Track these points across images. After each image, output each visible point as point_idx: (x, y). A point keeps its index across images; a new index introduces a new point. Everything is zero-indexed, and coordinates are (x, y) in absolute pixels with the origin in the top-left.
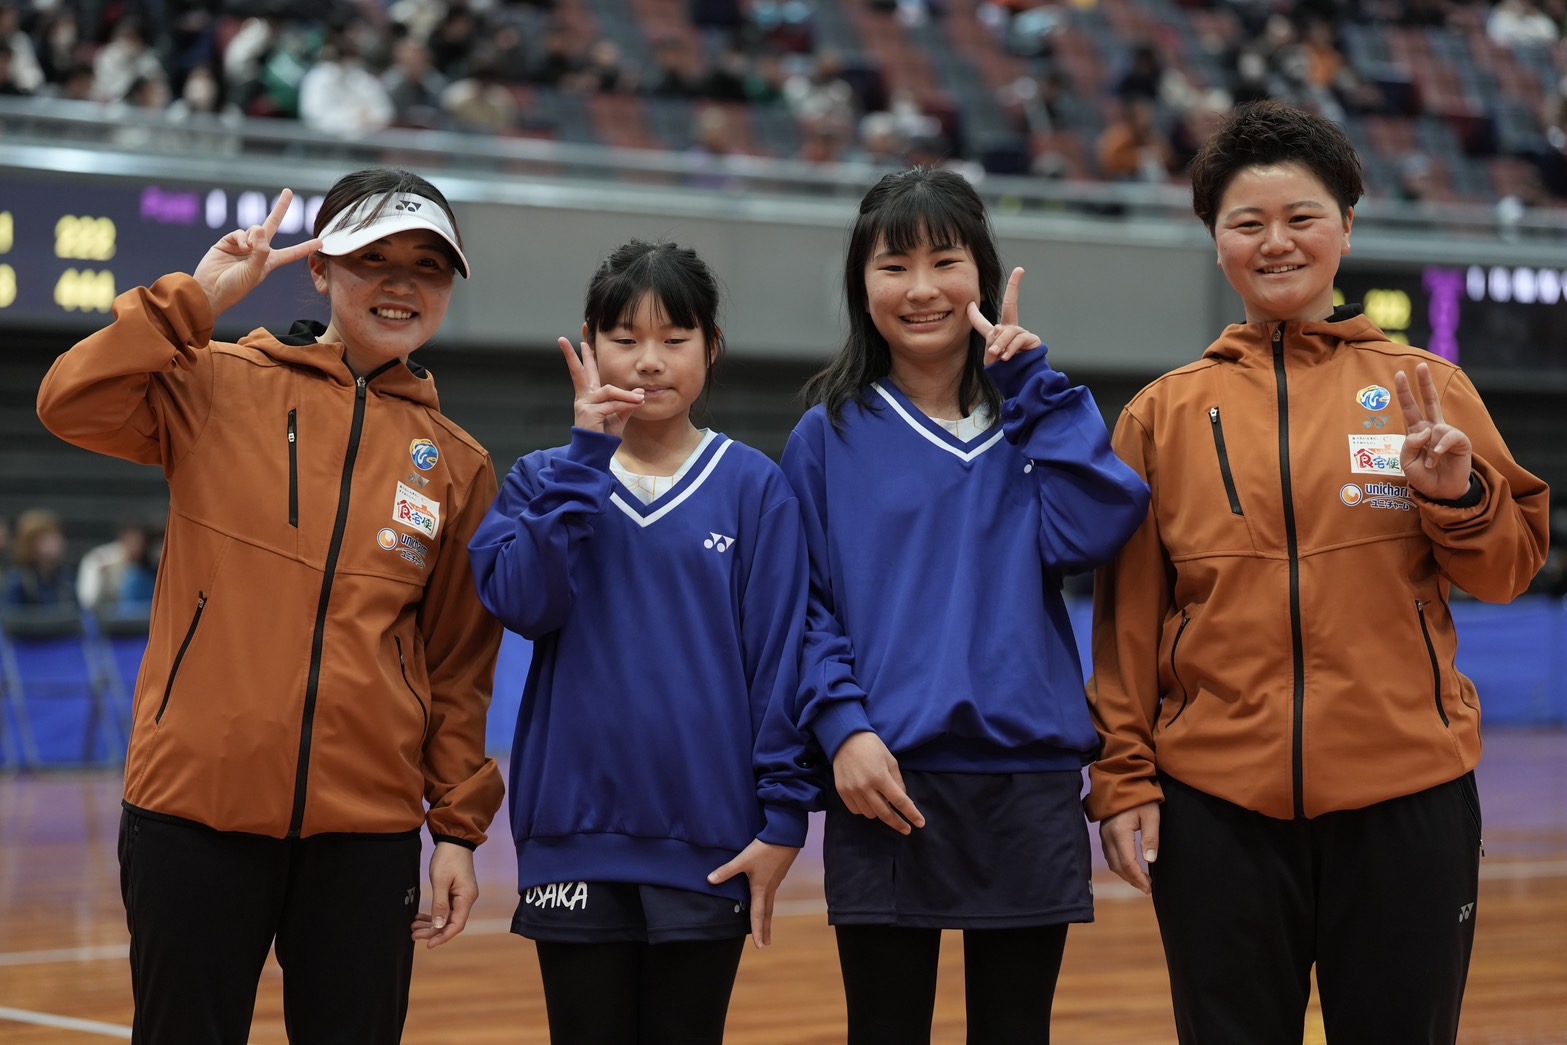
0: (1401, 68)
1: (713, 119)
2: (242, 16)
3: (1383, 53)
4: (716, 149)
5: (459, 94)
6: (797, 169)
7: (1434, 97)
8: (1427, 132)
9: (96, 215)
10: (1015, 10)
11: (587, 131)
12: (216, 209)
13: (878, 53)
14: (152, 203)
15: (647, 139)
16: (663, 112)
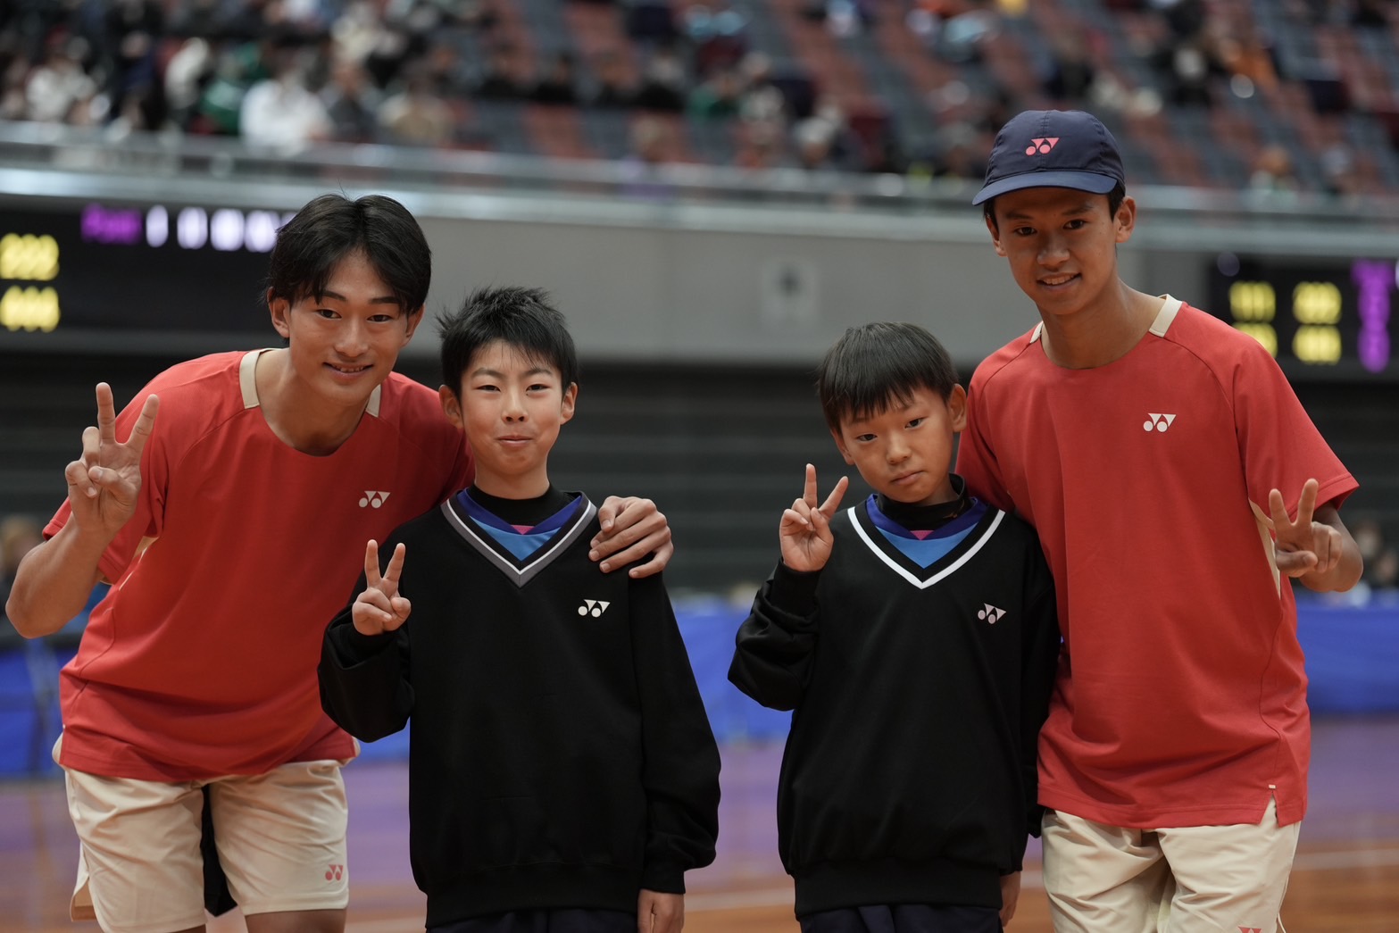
0: (1330, 65)
1: (648, 129)
2: (182, 36)
3: (1311, 51)
4: (652, 157)
5: (395, 109)
6: (732, 176)
7: (1363, 93)
8: (1356, 128)
9: (38, 233)
10: (945, 16)
11: (523, 144)
12: (157, 228)
13: (811, 62)
14: (95, 224)
15: (584, 148)
16: (598, 124)
